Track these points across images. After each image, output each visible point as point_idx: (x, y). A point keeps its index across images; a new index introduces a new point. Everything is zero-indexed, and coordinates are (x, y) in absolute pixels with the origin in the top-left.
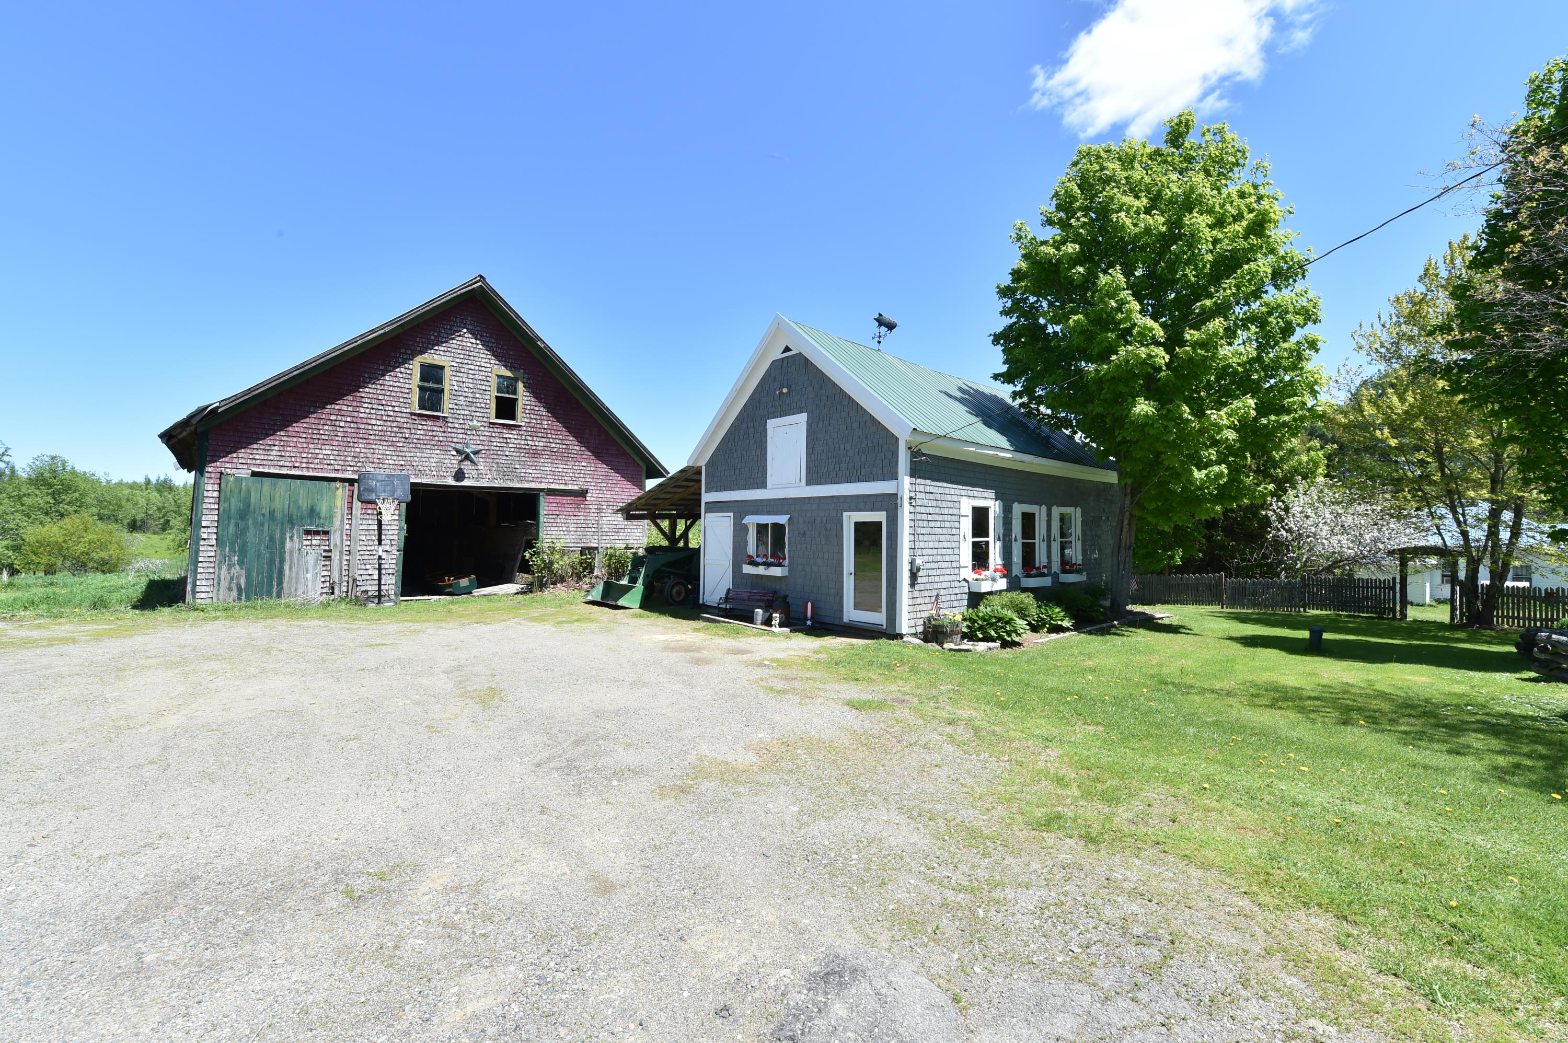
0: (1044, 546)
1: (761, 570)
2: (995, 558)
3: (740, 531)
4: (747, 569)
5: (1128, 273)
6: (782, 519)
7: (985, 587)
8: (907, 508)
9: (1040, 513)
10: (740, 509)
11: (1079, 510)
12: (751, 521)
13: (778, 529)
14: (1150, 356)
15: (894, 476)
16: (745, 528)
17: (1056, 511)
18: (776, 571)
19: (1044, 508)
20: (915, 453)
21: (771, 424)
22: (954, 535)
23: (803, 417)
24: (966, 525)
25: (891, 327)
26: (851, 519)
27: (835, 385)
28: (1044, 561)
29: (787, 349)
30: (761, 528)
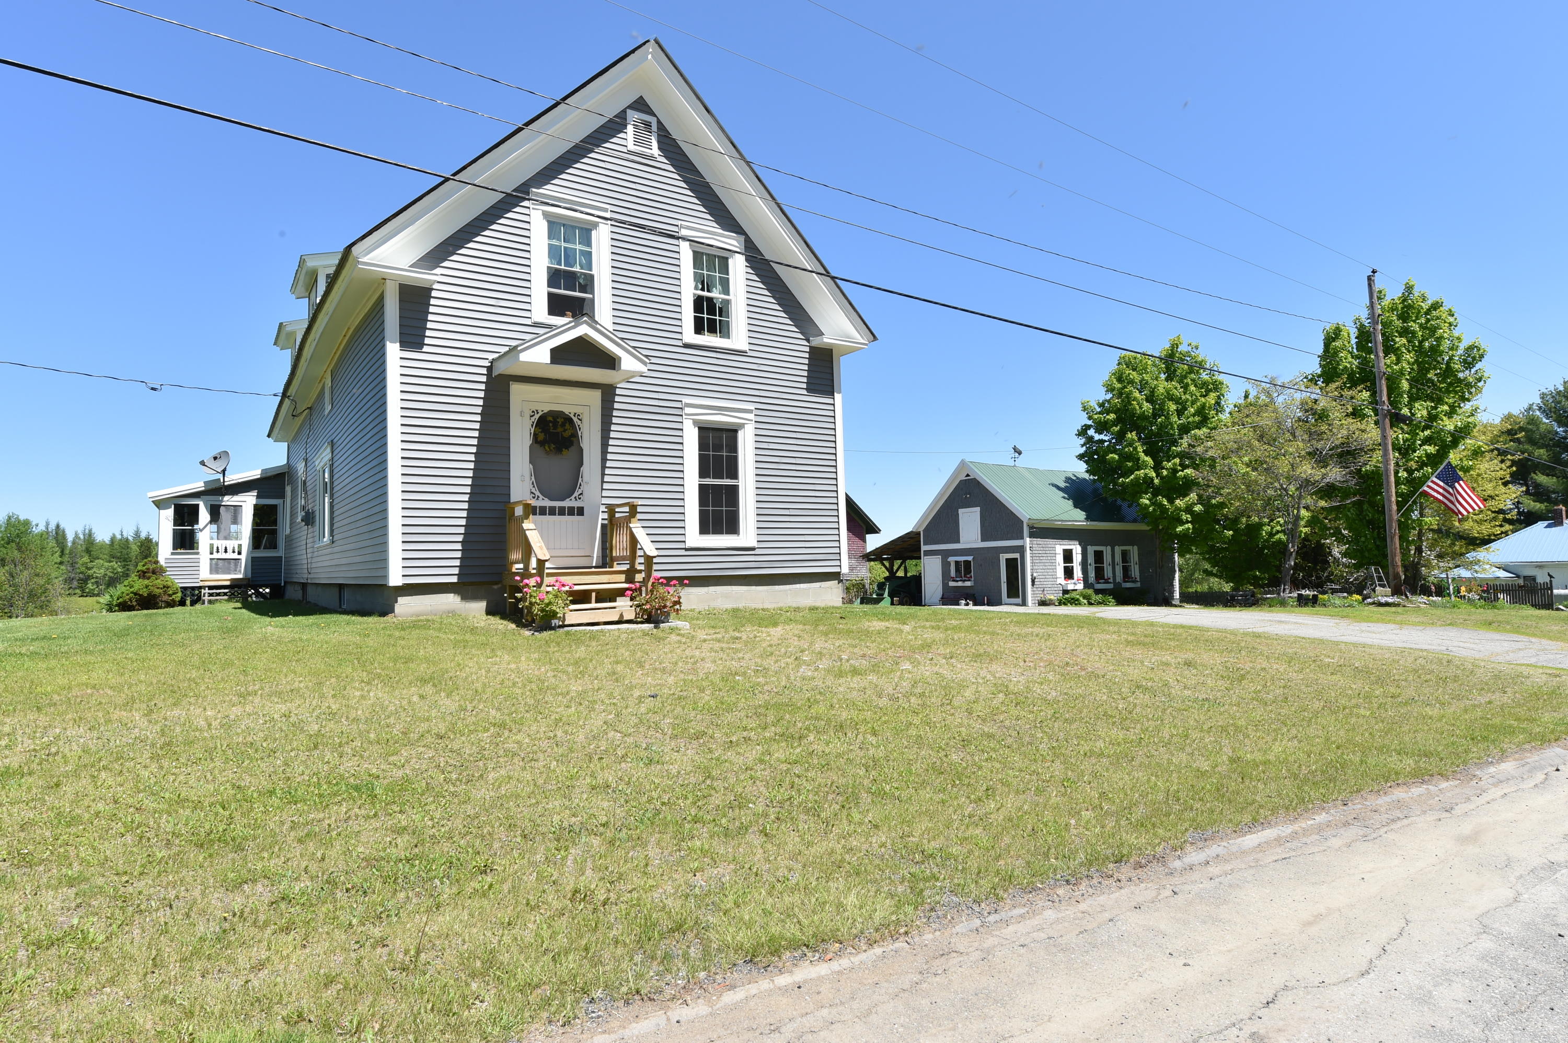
0: (1110, 568)
1: (960, 584)
2: (1078, 572)
3: (945, 565)
4: (952, 584)
5: (1138, 434)
6: (970, 558)
7: (1070, 587)
8: (1028, 551)
9: (1107, 551)
10: (945, 554)
11: (1136, 548)
12: (952, 559)
13: (967, 563)
14: (1146, 474)
15: (1022, 538)
16: (949, 563)
17: (1118, 550)
18: (968, 584)
19: (1109, 548)
20: (1031, 527)
21: (961, 511)
22: (1053, 563)
23: (978, 509)
24: (1060, 558)
25: (1020, 453)
26: (1004, 557)
27: (993, 495)
28: (1110, 575)
29: (968, 475)
30: (957, 563)
